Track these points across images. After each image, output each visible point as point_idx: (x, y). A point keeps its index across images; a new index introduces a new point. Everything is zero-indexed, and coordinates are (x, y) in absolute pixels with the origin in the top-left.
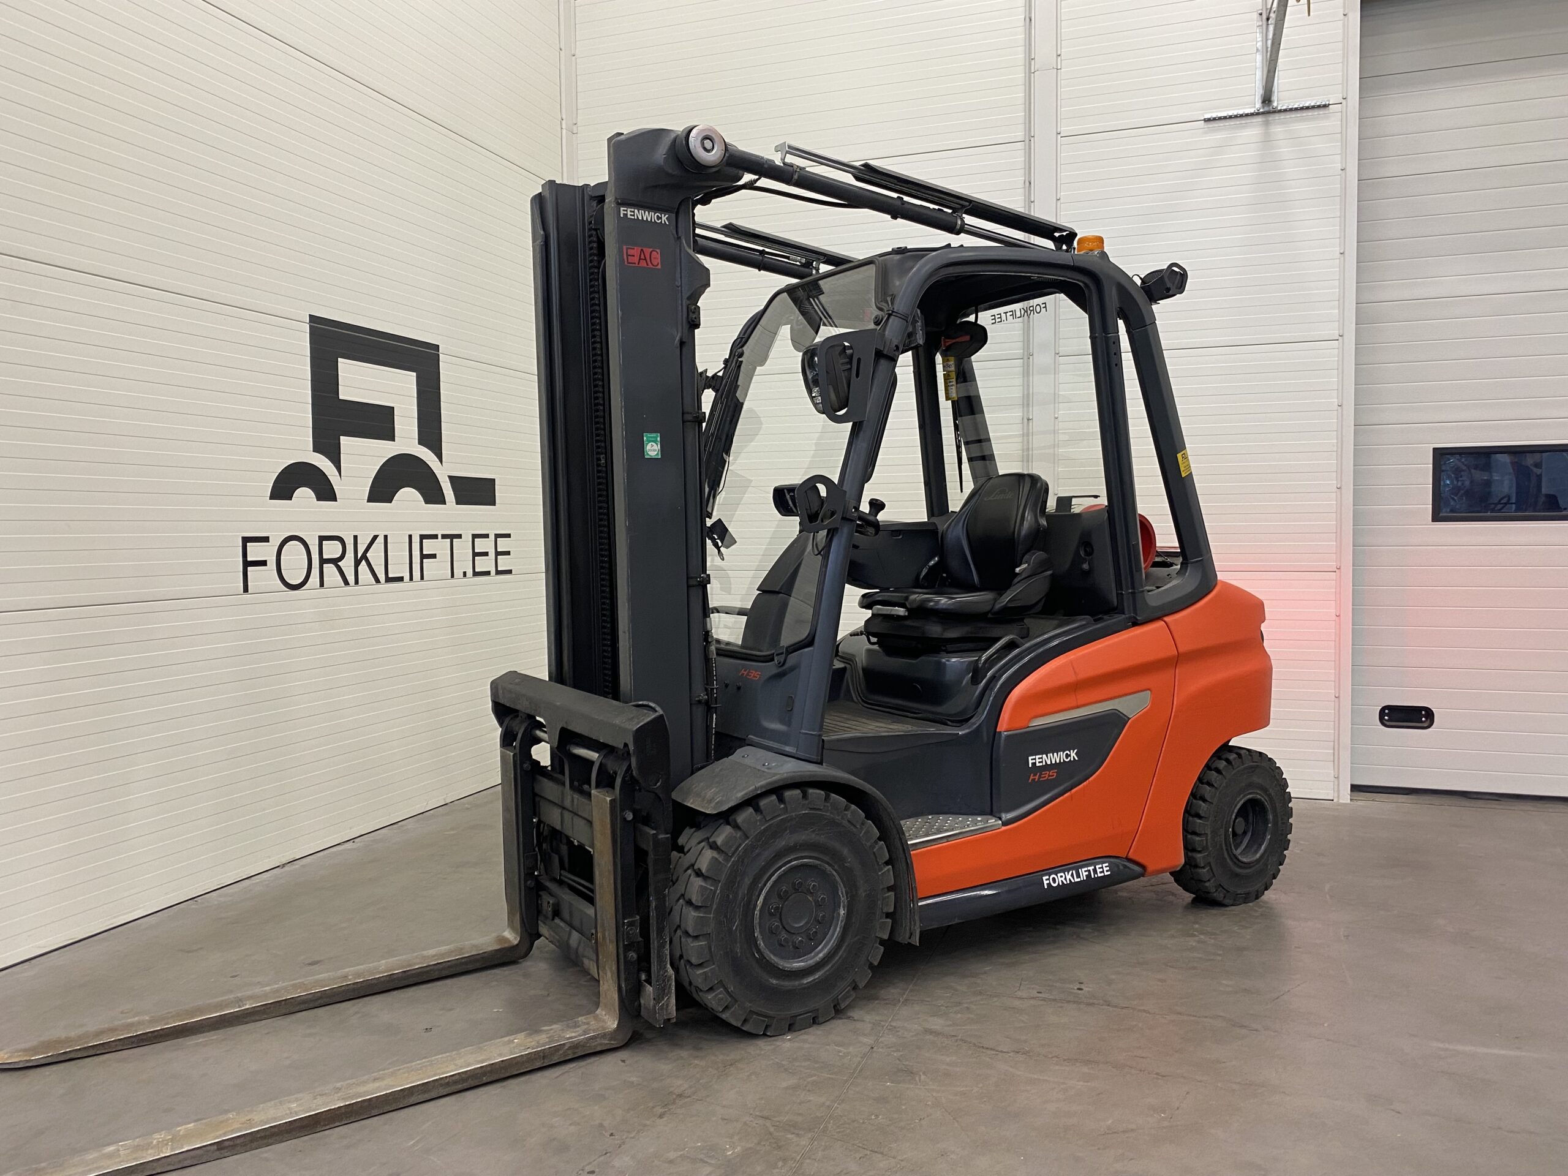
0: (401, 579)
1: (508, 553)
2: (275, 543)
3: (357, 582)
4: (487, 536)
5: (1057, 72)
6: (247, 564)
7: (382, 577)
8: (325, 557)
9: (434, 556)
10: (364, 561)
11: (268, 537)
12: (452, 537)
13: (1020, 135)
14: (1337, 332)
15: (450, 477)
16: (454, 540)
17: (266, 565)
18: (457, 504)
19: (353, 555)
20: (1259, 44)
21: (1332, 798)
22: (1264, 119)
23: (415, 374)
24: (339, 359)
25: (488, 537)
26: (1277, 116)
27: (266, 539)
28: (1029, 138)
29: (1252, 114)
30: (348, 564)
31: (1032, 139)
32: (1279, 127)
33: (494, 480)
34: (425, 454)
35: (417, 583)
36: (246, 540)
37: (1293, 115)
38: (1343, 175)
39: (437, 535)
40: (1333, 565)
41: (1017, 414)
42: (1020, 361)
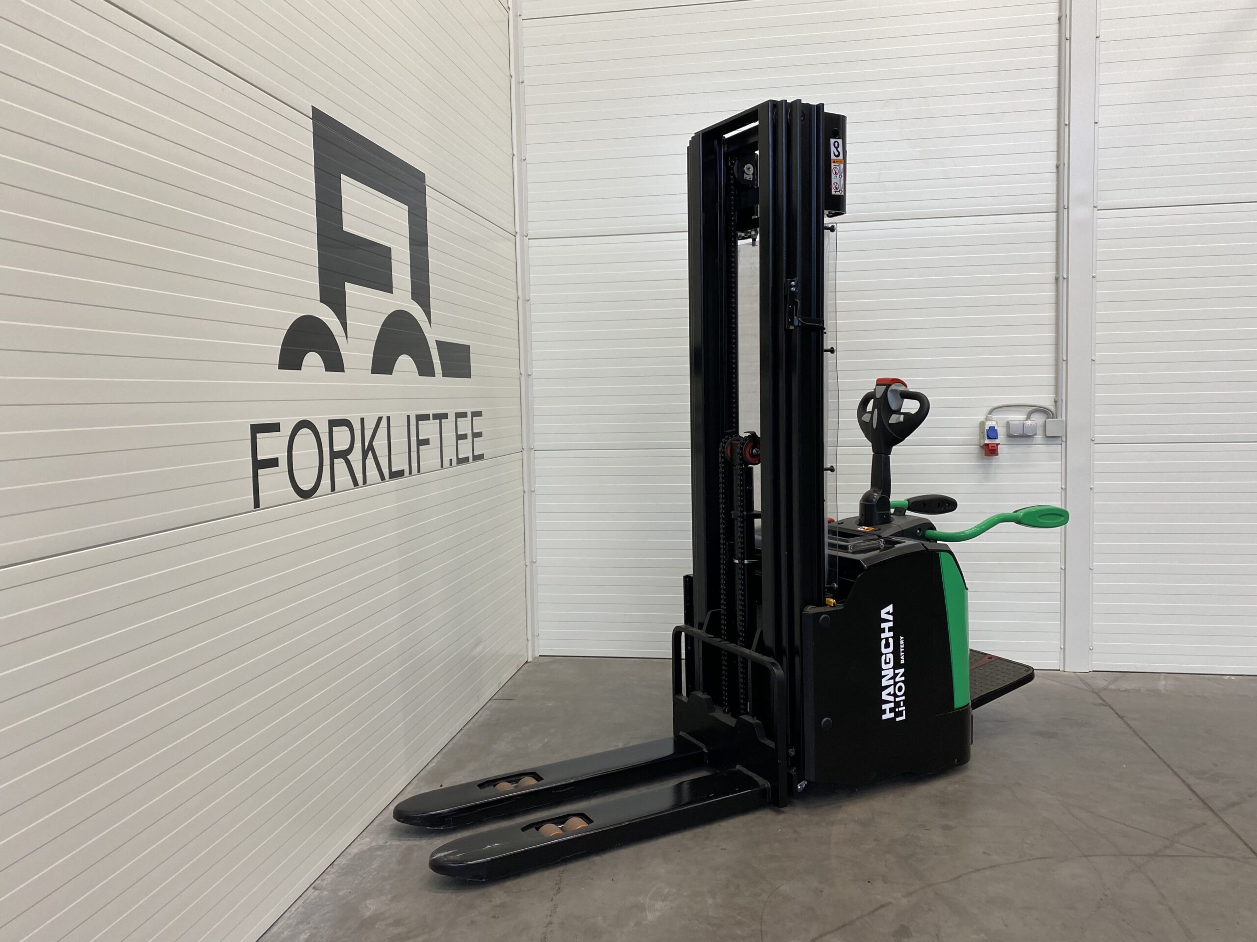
0: (400, 474)
1: (479, 435)
2: (286, 430)
3: (365, 482)
4: (463, 415)
6: (258, 464)
7: (386, 472)
8: (336, 449)
9: (426, 442)
10: (370, 451)
11: (279, 424)
12: (441, 417)
15: (438, 343)
16: (442, 420)
17: (277, 465)
18: (443, 376)
19: (360, 445)
23: (406, 207)
24: (342, 174)
25: (467, 417)
27: (274, 428)
30: (355, 457)
33: (469, 346)
34: (416, 311)
35: (416, 478)
36: (257, 429)
39: (429, 415)
41: (1051, 274)
42: (1055, 214)
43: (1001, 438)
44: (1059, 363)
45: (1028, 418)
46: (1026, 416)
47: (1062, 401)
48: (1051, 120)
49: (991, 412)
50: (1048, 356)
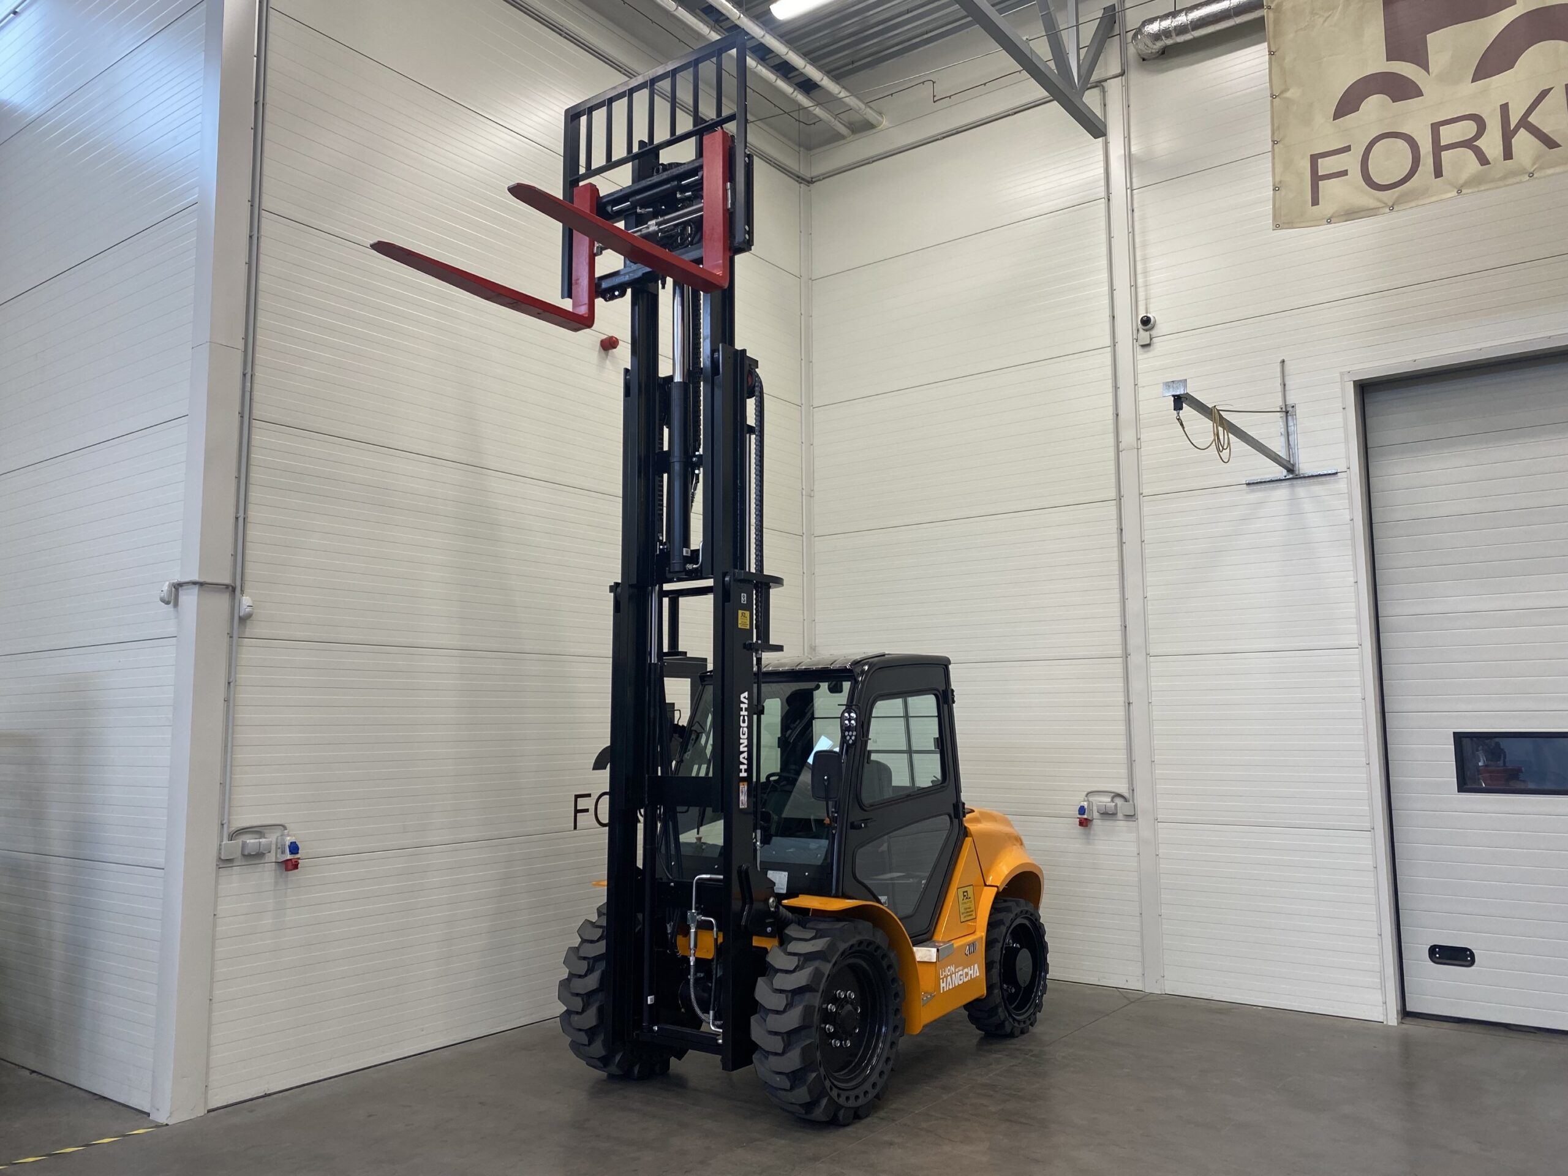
2: (595, 797)
5: (1138, 451)
6: (577, 811)
13: (1113, 494)
14: (1357, 642)
17: (588, 812)
20: (1283, 430)
21: (1382, 1021)
22: (1290, 483)
23: (689, 680)
26: (1299, 481)
27: (589, 795)
28: (1120, 497)
29: (1280, 480)
31: (1122, 498)
32: (1302, 490)
36: (577, 797)
37: (1312, 480)
38: (1352, 524)
40: (1368, 825)
41: (1120, 699)
42: (1121, 659)
43: (1096, 815)
44: (1131, 762)
45: (1112, 801)
46: (1110, 800)
47: (1133, 790)
48: (1116, 595)
49: (1088, 794)
50: (1122, 756)
